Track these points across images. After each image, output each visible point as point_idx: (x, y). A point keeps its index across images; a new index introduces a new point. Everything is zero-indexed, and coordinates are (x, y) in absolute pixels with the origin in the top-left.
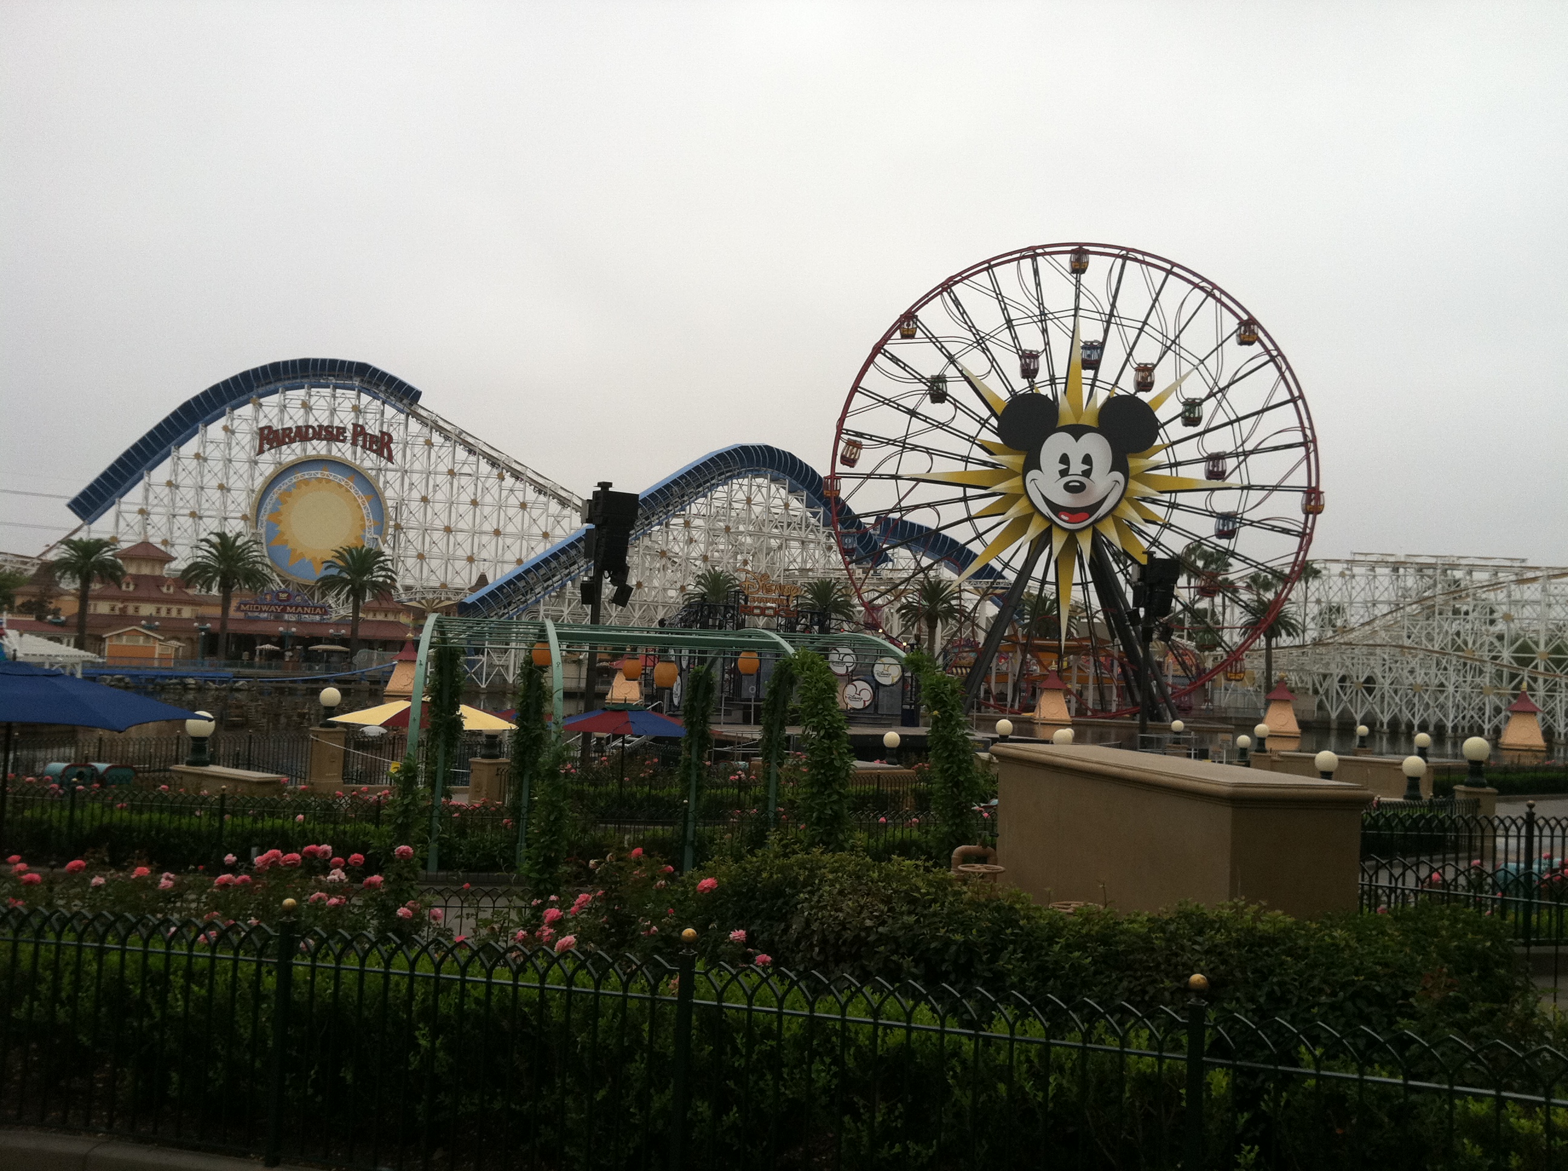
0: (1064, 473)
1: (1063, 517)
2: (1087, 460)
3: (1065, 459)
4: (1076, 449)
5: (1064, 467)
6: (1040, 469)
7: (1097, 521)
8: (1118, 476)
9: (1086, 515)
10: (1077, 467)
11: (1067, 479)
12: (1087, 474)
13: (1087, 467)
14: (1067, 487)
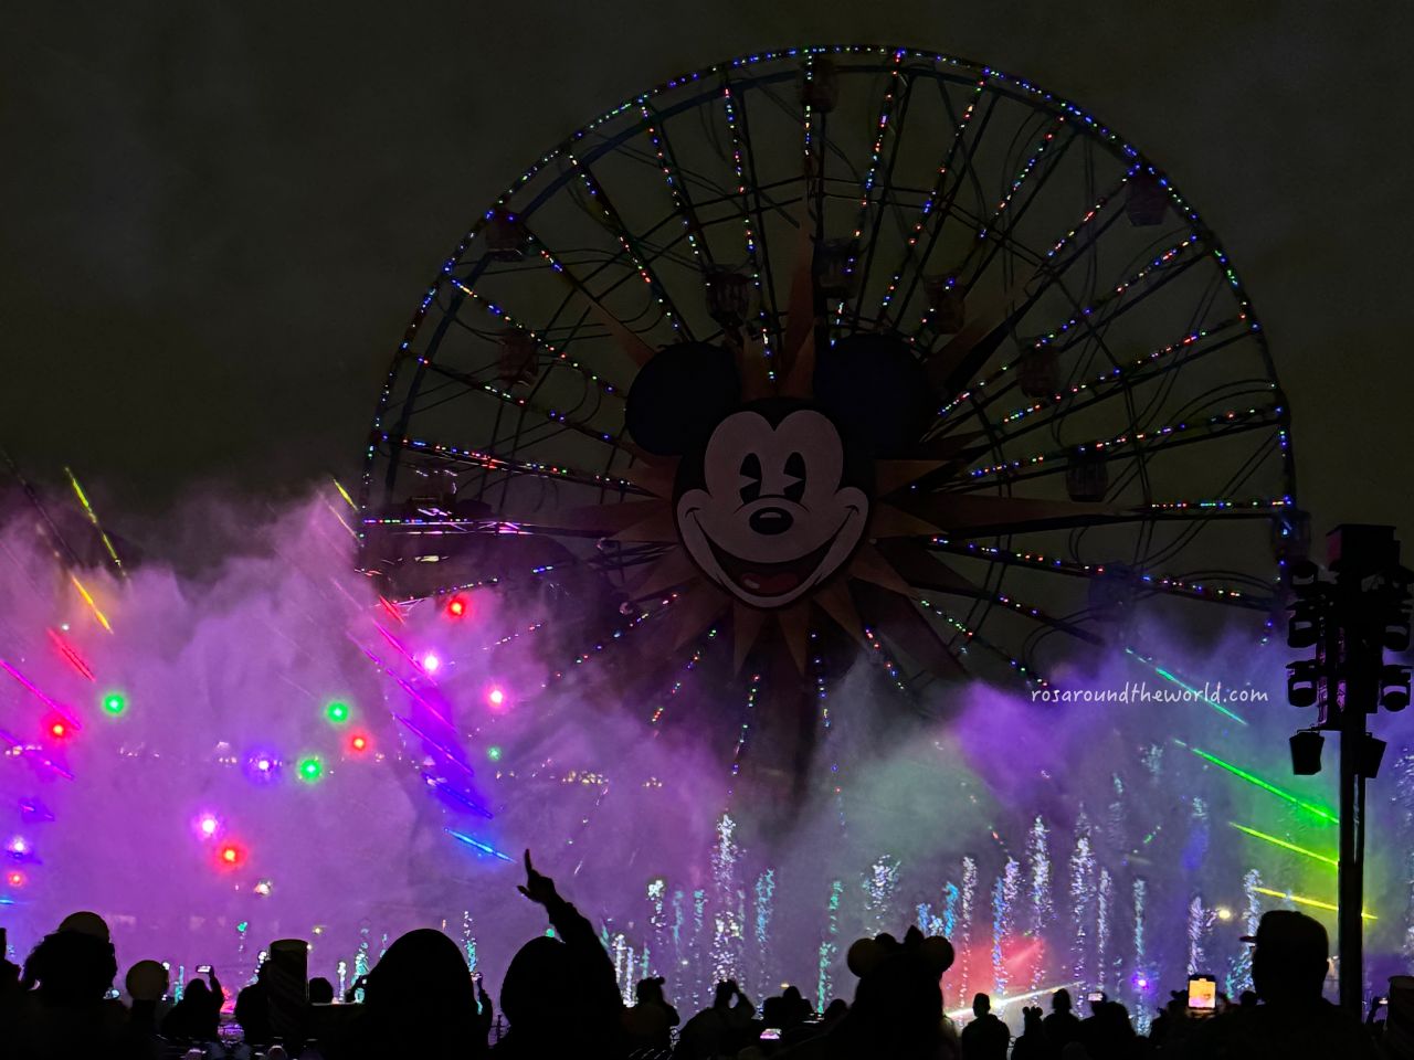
0: (749, 494)
1: (748, 583)
2: (795, 465)
3: (751, 466)
4: (774, 444)
5: (749, 481)
6: (705, 489)
7: (814, 589)
8: (855, 496)
10: (775, 479)
11: (755, 506)
12: (794, 494)
13: (796, 480)
14: (757, 523)
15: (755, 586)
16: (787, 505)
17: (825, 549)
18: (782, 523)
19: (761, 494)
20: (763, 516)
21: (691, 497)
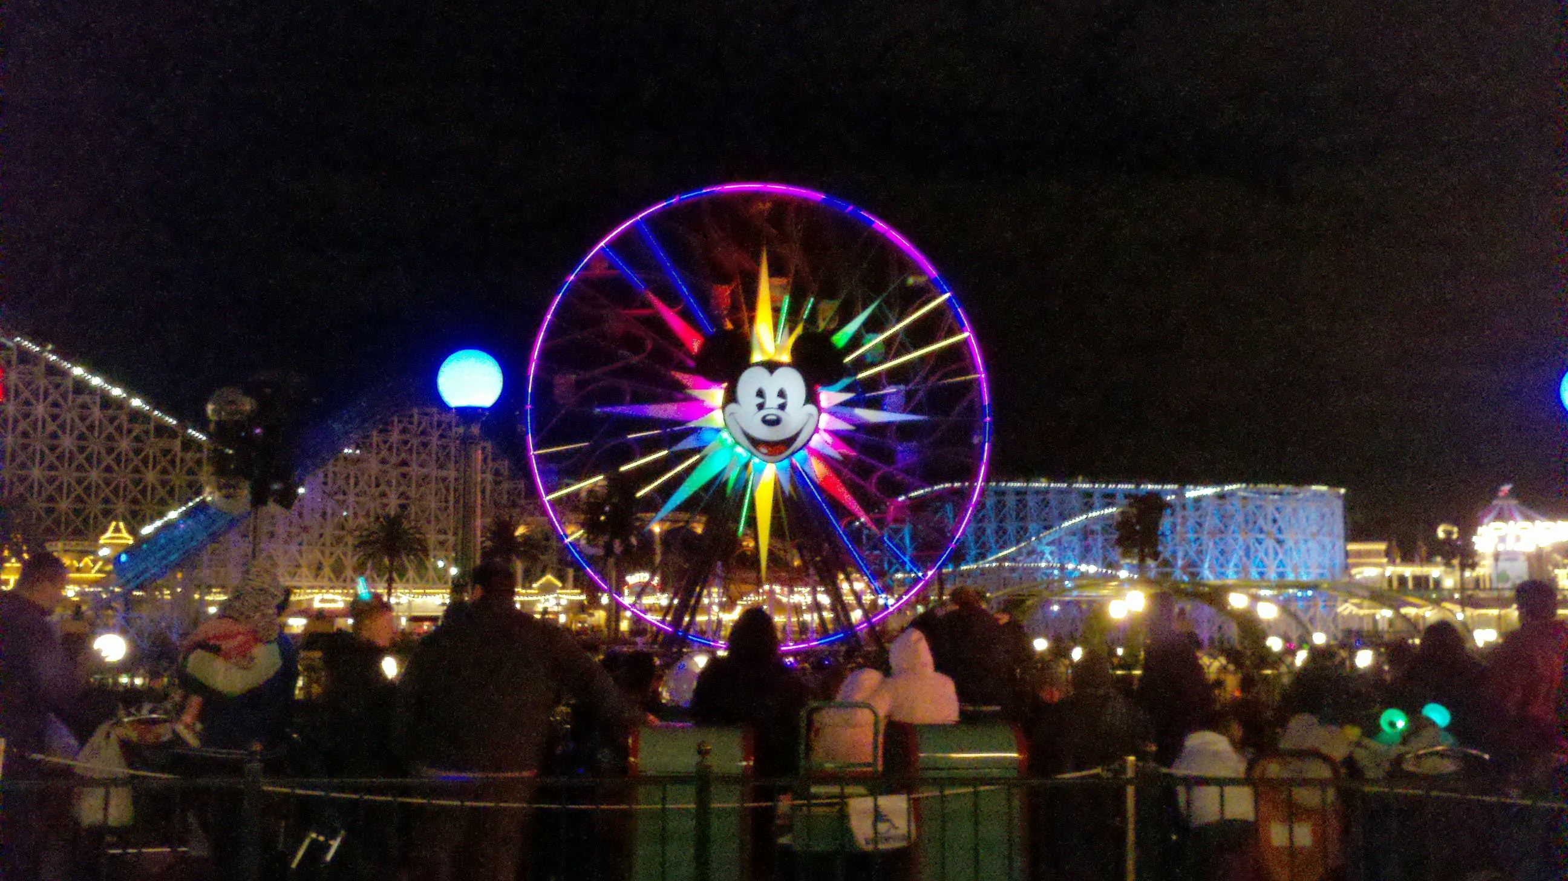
0: (761, 407)
1: (761, 450)
2: (782, 394)
4: (771, 383)
5: (760, 400)
6: (740, 402)
7: (793, 453)
8: (811, 408)
9: (782, 448)
10: (773, 401)
11: (763, 413)
12: (782, 407)
13: (781, 401)
14: (766, 422)
15: (764, 451)
16: (779, 413)
17: (797, 435)
18: (776, 422)
19: (767, 405)
20: (768, 418)
21: (732, 407)
